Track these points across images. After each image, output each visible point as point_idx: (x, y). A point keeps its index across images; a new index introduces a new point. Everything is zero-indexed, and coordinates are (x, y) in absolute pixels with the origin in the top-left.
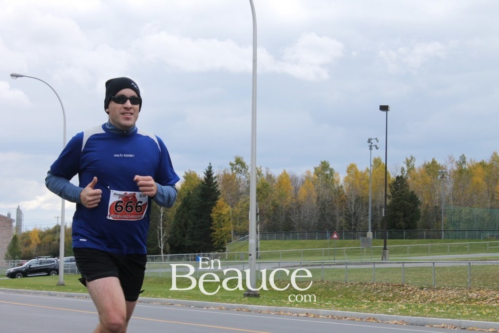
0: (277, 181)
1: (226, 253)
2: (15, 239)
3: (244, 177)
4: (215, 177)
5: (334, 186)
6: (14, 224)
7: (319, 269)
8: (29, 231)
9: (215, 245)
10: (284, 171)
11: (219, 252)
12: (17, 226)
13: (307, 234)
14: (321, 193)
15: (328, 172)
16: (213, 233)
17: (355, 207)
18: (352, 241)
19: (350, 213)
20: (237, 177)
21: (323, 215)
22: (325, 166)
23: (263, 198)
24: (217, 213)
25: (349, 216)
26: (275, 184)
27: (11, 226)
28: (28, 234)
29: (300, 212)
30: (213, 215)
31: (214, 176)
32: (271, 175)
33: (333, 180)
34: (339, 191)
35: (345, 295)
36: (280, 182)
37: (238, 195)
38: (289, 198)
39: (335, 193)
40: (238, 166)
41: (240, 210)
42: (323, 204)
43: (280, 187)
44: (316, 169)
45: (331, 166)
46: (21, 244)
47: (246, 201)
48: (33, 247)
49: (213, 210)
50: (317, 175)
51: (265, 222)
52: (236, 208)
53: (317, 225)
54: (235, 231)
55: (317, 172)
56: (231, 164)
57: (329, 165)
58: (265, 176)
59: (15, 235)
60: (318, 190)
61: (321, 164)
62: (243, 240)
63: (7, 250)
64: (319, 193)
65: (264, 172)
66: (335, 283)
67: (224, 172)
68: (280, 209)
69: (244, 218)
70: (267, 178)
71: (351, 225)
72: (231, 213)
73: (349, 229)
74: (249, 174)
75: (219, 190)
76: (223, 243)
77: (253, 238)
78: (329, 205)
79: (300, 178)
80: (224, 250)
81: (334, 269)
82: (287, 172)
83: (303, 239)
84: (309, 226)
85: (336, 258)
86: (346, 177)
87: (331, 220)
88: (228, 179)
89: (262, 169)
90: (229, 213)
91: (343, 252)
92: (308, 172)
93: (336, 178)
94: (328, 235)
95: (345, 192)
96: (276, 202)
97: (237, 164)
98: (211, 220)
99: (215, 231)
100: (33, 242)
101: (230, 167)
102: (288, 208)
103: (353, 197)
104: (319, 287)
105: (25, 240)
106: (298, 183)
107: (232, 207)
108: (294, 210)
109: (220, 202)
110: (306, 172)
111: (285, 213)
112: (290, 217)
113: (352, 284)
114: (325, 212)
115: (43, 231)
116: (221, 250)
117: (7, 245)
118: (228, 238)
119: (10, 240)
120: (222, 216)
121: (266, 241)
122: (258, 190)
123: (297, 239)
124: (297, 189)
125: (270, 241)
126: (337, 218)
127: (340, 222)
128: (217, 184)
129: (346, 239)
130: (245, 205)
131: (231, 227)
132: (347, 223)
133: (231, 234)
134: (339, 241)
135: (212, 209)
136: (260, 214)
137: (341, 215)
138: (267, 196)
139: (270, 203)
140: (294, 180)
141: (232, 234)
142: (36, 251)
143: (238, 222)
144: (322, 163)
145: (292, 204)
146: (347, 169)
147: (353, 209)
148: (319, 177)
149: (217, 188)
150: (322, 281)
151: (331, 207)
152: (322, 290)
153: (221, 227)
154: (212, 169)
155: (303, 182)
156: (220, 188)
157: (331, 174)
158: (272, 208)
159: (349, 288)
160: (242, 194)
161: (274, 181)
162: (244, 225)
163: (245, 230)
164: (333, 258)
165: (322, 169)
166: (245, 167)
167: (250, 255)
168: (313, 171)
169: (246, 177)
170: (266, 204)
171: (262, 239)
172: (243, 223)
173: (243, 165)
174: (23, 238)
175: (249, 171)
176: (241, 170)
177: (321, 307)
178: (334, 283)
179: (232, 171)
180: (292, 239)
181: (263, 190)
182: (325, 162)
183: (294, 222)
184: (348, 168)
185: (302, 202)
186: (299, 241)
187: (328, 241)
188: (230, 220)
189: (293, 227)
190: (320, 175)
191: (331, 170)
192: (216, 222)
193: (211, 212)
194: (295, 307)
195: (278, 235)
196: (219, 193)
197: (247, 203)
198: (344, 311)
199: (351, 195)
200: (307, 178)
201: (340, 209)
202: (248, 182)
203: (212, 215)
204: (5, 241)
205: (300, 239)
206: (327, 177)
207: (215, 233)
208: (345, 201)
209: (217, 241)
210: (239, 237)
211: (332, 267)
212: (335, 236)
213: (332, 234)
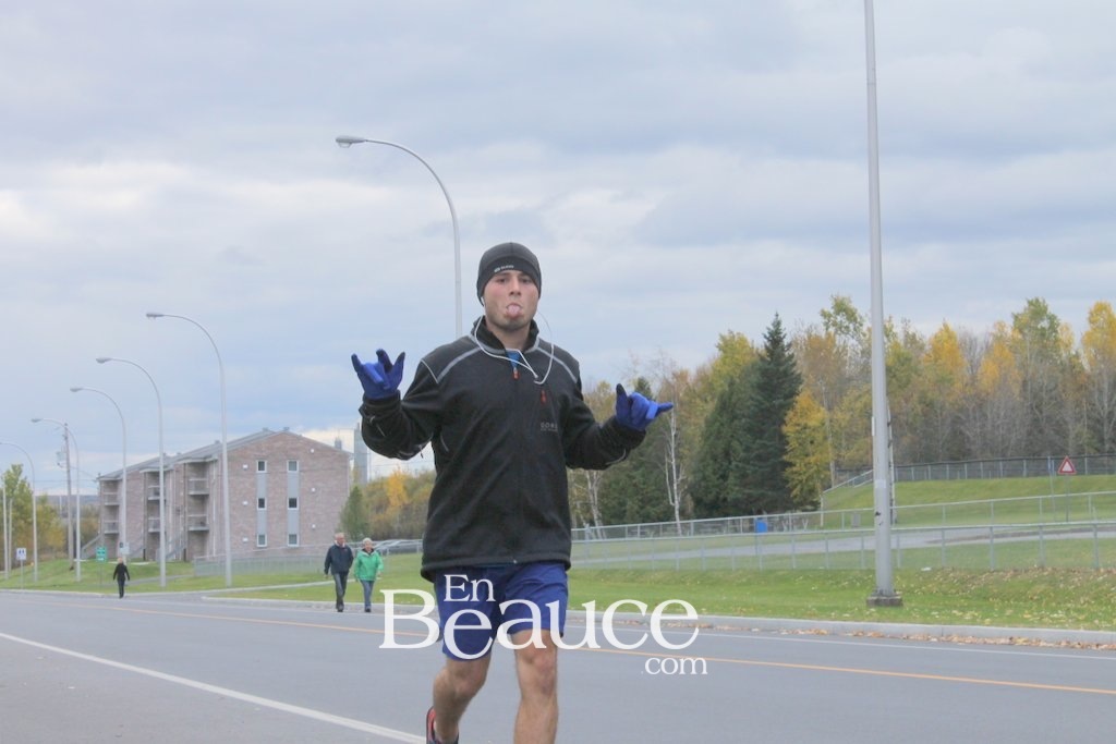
0: (927, 348)
1: (821, 512)
2: (356, 496)
3: (852, 342)
4: (790, 345)
5: (1060, 356)
6: (352, 463)
7: (1033, 542)
8: (382, 478)
9: (795, 497)
10: (945, 326)
11: (803, 511)
12: (356, 467)
13: (1001, 463)
14: (1031, 370)
15: (1045, 324)
16: (789, 470)
17: (1110, 400)
18: (1106, 477)
19: (1099, 414)
20: (837, 342)
21: (1036, 420)
22: (1037, 310)
23: (900, 387)
24: (798, 425)
25: (1098, 421)
26: (924, 355)
27: (346, 467)
28: (382, 484)
29: (985, 415)
30: (788, 429)
31: (786, 341)
32: (914, 335)
33: (1057, 340)
34: (1071, 368)
35: (1095, 599)
36: (937, 350)
37: (844, 384)
38: (959, 385)
39: (1063, 371)
40: (839, 318)
41: (848, 417)
42: (1035, 398)
43: (936, 360)
44: (1016, 317)
45: (1051, 310)
46: (367, 506)
47: (860, 396)
48: (393, 513)
49: (786, 419)
50: (1021, 331)
51: (906, 441)
52: (839, 414)
53: (1023, 443)
54: (837, 464)
55: (1020, 324)
56: (824, 314)
57: (1046, 308)
58: (901, 338)
59: (356, 488)
60: (1023, 366)
61: (1026, 305)
62: (858, 482)
63: (338, 521)
64: (1027, 372)
65: (898, 329)
66: (1070, 571)
67: (808, 332)
68: (939, 411)
69: (856, 434)
70: (906, 343)
71: (1102, 440)
72: (827, 424)
73: (1098, 450)
74: (864, 335)
75: (799, 375)
76: (812, 491)
77: (882, 478)
78: (1051, 398)
79: (981, 340)
80: (816, 505)
81: (1067, 540)
82: (951, 326)
83: (994, 476)
84: (1007, 448)
85: (1071, 516)
86: (1088, 335)
87: (1057, 432)
88: (818, 348)
89: (894, 322)
90: (823, 424)
91: (1087, 503)
92: (1001, 325)
93: (1062, 336)
94: (1050, 464)
95: (1087, 367)
96: (929, 394)
97: (837, 313)
98: (783, 437)
99: (795, 465)
100: (393, 501)
101: (820, 320)
102: (956, 407)
103: (1105, 378)
104: (1035, 582)
105: (375, 497)
106: (978, 350)
107: (830, 409)
108: (971, 412)
109: (803, 399)
110: (995, 325)
111: (949, 421)
112: (962, 428)
113: (1109, 572)
114: (1041, 412)
115: (414, 476)
116: (809, 507)
117: (339, 509)
118: (822, 480)
119: (345, 498)
120: (807, 431)
121: (909, 484)
122: (888, 370)
123: (979, 477)
124: (974, 366)
125: (919, 484)
126: (1070, 427)
127: (1078, 436)
128: (794, 360)
129: (1092, 472)
130: (859, 405)
131: (830, 456)
132: (1093, 437)
133: (829, 470)
134: (1075, 479)
135: (786, 415)
136: (894, 422)
137: (1078, 420)
138: (908, 382)
139: (916, 396)
140: (968, 344)
141: (832, 470)
142: (401, 522)
143: (844, 443)
144: (1030, 303)
145: (964, 398)
146: (1088, 315)
147: (1106, 405)
148: (1024, 335)
149: (794, 369)
150: (1042, 568)
151: (1053, 402)
152: (1043, 587)
153: (807, 455)
154: (782, 327)
155: (988, 348)
156: (801, 368)
157: (1053, 326)
158: (919, 408)
159: (1104, 581)
160: (850, 379)
161: (922, 348)
162: (858, 450)
163: (861, 461)
164: (1063, 516)
165: (1032, 318)
166: (855, 320)
167: (878, 514)
168: (1010, 322)
169: (860, 342)
170: (907, 401)
171: (900, 478)
172: (856, 446)
173: (851, 316)
174: (371, 494)
175: (864, 329)
176: (847, 327)
177: (1041, 623)
178: (1068, 570)
179: (827, 329)
180: (969, 477)
181: (901, 369)
182: (1037, 300)
183: (972, 439)
184: (1091, 314)
185: (988, 394)
186: (983, 482)
187: (1051, 479)
188: (825, 438)
189: (969, 450)
190: (1026, 331)
191: (1052, 319)
192: (793, 444)
193: (784, 422)
194: (982, 624)
195: (935, 468)
196: (798, 380)
197: (864, 400)
198: (1093, 629)
199: (1100, 374)
200: (999, 339)
201: (1077, 406)
202: (863, 352)
203: (785, 429)
204: (336, 501)
205: (988, 477)
206: (1043, 335)
207: (794, 469)
208: (1086, 388)
209: (799, 487)
210: (847, 475)
211: (1063, 536)
212: (1067, 467)
213: (1059, 462)
